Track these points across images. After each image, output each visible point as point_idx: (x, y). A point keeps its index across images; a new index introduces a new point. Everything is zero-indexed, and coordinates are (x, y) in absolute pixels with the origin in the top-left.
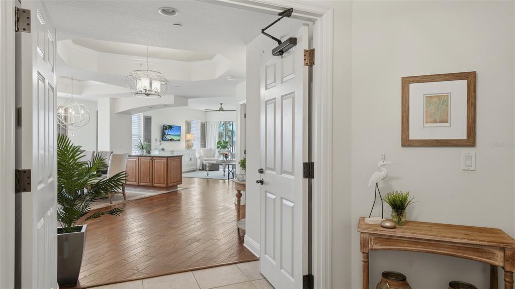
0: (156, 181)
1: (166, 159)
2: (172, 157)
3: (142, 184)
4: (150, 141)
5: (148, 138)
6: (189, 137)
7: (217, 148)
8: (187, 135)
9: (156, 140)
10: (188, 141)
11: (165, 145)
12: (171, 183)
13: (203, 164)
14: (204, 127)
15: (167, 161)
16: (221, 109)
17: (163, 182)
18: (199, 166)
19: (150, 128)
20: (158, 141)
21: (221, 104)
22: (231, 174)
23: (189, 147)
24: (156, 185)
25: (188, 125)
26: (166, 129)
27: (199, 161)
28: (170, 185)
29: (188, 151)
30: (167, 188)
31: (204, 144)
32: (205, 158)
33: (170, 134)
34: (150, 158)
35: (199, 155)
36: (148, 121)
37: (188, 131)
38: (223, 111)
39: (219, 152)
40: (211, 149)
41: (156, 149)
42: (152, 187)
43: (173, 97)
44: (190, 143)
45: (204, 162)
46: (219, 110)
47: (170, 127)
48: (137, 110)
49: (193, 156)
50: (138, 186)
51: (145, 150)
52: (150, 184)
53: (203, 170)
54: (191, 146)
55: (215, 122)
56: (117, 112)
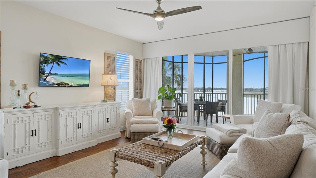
7: (159, 98)
25: (111, 60)
26: (47, 61)
31: (139, 93)
49: (113, 114)
54: (110, 95)
55: (157, 58)
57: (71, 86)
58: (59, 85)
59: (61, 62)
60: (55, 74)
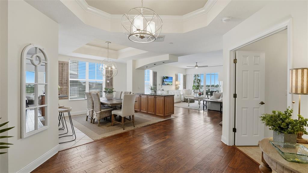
0: (157, 112)
1: (163, 97)
2: (167, 96)
3: (149, 112)
4: (156, 86)
5: (155, 84)
6: (177, 83)
7: (193, 89)
8: (176, 82)
9: (159, 85)
10: (177, 85)
11: (164, 87)
12: (166, 114)
13: (185, 99)
14: (185, 77)
15: (164, 99)
16: (197, 66)
17: (161, 113)
18: (182, 99)
19: (156, 78)
20: (160, 85)
22: (205, 107)
23: (177, 88)
24: (157, 114)
25: (177, 76)
26: (165, 78)
27: (182, 97)
28: (166, 115)
29: (177, 91)
30: (164, 117)
31: (185, 87)
32: (186, 95)
33: (167, 81)
34: (154, 96)
35: (182, 93)
36: (155, 74)
37: (177, 79)
38: (198, 67)
39: (194, 91)
40: (189, 90)
41: (159, 90)
42: (155, 115)
43: (168, 55)
44: (178, 87)
45: (186, 97)
46: (195, 67)
47: (167, 78)
48: (147, 67)
49: (179, 94)
50: (147, 113)
51: (153, 91)
52: (154, 113)
53: (185, 102)
55: (191, 74)
56: (136, 68)
58: (167, 85)
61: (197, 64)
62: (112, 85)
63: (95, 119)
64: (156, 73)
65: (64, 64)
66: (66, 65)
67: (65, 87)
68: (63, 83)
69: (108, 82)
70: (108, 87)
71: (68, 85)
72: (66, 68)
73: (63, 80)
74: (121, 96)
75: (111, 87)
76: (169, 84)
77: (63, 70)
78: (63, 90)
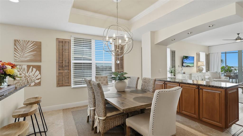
0: (205, 114)
1: (222, 90)
3: (184, 112)
4: (174, 67)
5: (173, 65)
6: (200, 64)
8: (198, 63)
9: (179, 66)
10: (198, 66)
11: (185, 69)
14: (208, 57)
15: (226, 94)
16: (238, 38)
20: (180, 67)
21: (238, 34)
29: (200, 74)
31: (208, 69)
32: (215, 79)
34: (196, 87)
36: (173, 53)
37: (198, 60)
38: (241, 39)
40: (217, 72)
41: (179, 73)
46: (236, 39)
48: (173, 40)
52: (196, 116)
54: (201, 70)
55: (218, 53)
56: (155, 44)
57: (191, 67)
58: (187, 66)
59: (188, 58)
60: (186, 63)
61: (239, 35)
62: (122, 67)
63: (97, 127)
64: (175, 52)
65: (65, 42)
66: (67, 44)
67: (66, 71)
68: (64, 66)
69: (118, 62)
70: (118, 70)
71: (70, 68)
72: (67, 48)
73: (64, 62)
74: (137, 85)
75: (122, 70)
76: (189, 66)
77: (64, 50)
78: (64, 75)
